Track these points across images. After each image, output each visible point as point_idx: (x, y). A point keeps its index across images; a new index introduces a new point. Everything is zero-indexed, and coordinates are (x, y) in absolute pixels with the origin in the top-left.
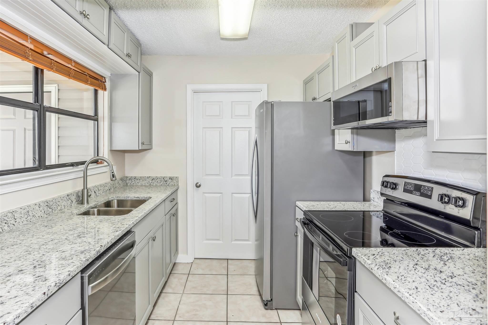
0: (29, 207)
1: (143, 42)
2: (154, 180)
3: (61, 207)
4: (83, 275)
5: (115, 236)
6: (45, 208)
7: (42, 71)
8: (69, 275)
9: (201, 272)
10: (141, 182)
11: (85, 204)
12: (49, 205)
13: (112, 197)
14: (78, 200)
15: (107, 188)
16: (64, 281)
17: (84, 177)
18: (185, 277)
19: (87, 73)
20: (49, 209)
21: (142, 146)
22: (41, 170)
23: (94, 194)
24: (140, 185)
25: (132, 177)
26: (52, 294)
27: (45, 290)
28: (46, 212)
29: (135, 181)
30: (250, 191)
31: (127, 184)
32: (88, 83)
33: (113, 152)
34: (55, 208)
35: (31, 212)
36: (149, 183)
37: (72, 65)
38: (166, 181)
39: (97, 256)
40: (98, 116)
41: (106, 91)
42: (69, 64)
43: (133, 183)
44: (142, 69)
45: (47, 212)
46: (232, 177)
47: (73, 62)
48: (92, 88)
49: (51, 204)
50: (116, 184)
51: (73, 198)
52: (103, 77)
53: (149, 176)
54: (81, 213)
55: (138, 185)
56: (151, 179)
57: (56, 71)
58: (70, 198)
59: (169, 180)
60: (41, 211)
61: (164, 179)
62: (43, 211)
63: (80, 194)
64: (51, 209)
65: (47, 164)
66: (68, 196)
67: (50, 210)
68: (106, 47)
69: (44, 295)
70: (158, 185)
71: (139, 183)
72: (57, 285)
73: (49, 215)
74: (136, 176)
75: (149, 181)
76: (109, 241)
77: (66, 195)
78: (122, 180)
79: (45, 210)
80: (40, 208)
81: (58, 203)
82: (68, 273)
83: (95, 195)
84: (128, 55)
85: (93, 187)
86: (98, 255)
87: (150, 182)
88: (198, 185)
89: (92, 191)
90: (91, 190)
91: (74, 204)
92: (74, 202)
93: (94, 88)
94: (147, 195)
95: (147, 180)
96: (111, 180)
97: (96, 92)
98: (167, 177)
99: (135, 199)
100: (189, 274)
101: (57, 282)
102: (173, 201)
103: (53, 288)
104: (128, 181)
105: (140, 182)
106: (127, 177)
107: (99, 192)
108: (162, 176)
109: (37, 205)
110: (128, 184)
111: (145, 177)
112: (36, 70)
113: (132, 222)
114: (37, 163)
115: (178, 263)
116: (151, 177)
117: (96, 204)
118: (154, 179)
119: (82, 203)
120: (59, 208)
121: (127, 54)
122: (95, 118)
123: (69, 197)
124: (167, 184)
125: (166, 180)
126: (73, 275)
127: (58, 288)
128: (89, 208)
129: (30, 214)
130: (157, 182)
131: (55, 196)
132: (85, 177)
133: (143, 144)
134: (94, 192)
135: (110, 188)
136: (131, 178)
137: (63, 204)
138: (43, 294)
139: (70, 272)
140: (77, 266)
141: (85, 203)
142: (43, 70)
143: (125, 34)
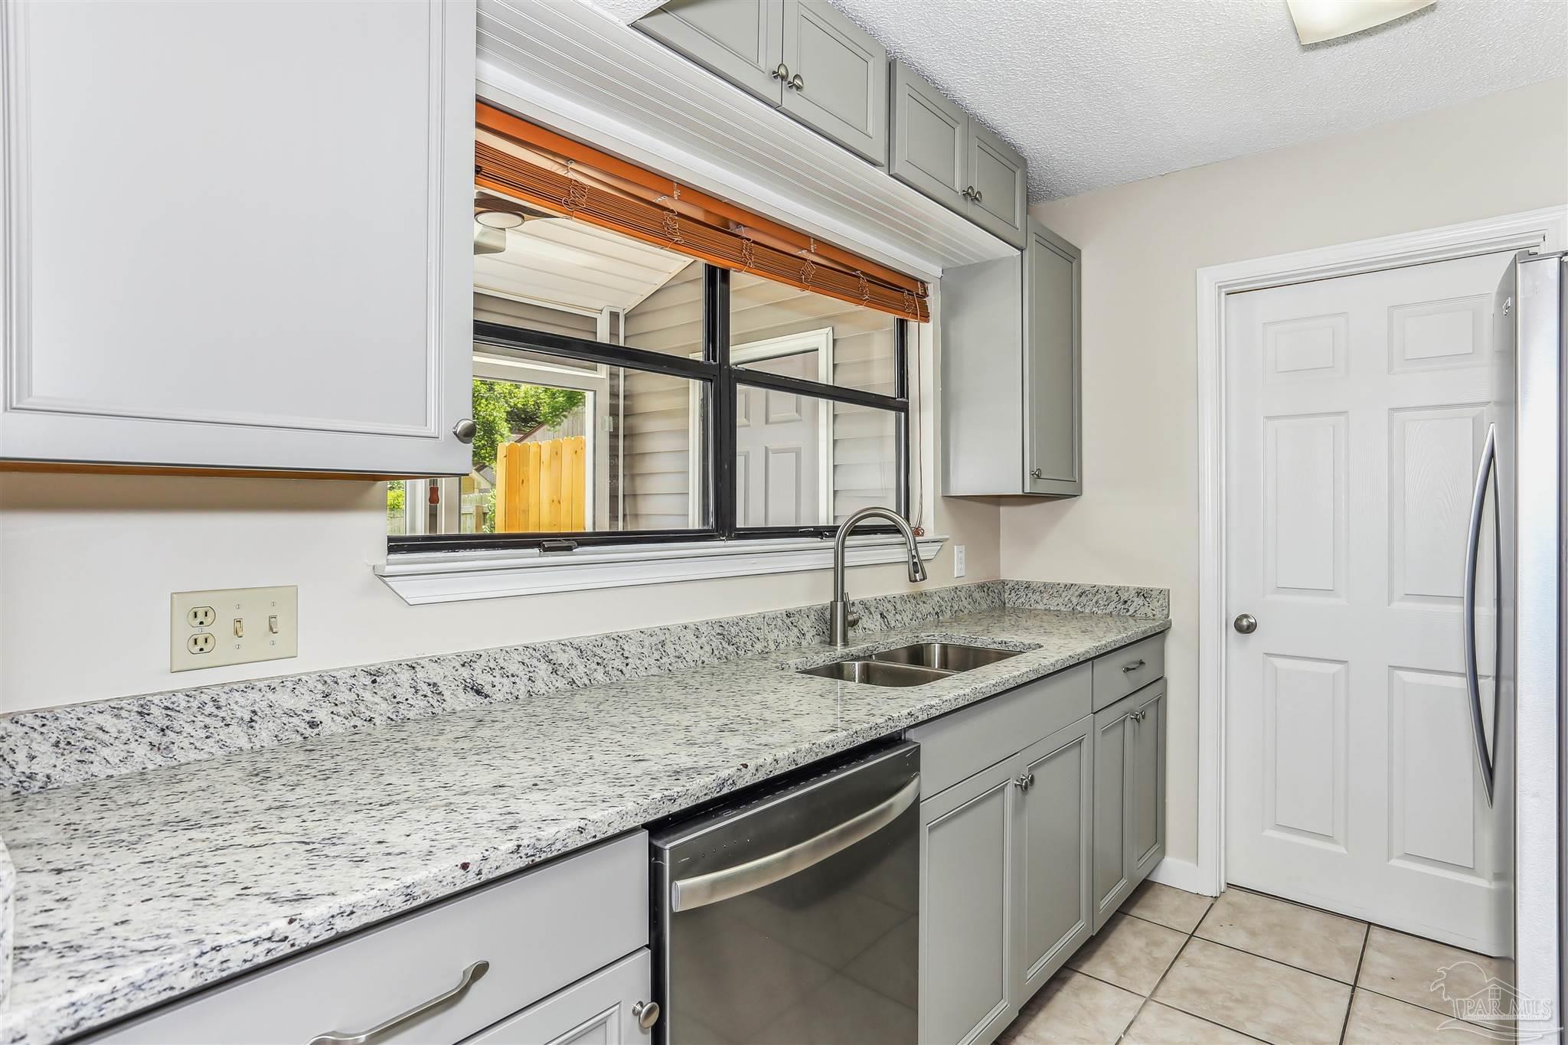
0: (666, 631)
1: (1033, 149)
2: (1087, 595)
3: (766, 645)
4: (659, 843)
5: (813, 744)
6: (714, 639)
7: (725, 274)
8: (581, 830)
9: (1240, 940)
10: (1045, 601)
11: (839, 645)
12: (726, 633)
13: (928, 634)
14: (824, 633)
15: (925, 608)
16: (558, 845)
17: (835, 569)
18: (1175, 941)
19: (862, 273)
20: (725, 645)
21: (1033, 483)
22: (721, 540)
23: (881, 620)
24: (1043, 608)
25: (1017, 583)
26: (498, 873)
27: (473, 857)
28: (716, 652)
29: (1027, 595)
30: (1460, 664)
31: (1005, 603)
32: (861, 299)
33: (954, 502)
34: (745, 643)
35: (673, 646)
36: (1070, 605)
37: (809, 251)
38: (1126, 602)
39: (719, 794)
40: (908, 398)
41: (927, 321)
42: (802, 249)
43: (1020, 601)
44: (1032, 238)
45: (722, 652)
46: (1390, 602)
47: (812, 242)
48: (890, 319)
49: (733, 630)
50: (963, 599)
51: (807, 625)
52: (916, 280)
53: (1070, 582)
54: (812, 667)
55: (1035, 609)
56: (1077, 593)
57: (757, 268)
58: (795, 624)
59: (1135, 599)
60: (701, 648)
61: (1117, 593)
62: (707, 648)
63: (828, 615)
64: (733, 647)
65: (737, 527)
66: (790, 617)
67: (731, 648)
68: (880, 173)
69: (462, 872)
70: (1099, 612)
71: (1041, 603)
72: (523, 851)
73: (725, 660)
74: (1028, 580)
75: (1069, 596)
76: (782, 757)
77: (781, 614)
78: (985, 590)
79: (713, 647)
80: (697, 637)
81: (756, 633)
82: (576, 824)
83: (883, 625)
84: (971, 196)
85: (876, 599)
86: (722, 793)
87: (1075, 600)
88: (1245, 623)
89: (873, 612)
90: (867, 608)
91: (811, 639)
92: (809, 636)
93: (897, 316)
94: (1034, 639)
95: (1064, 594)
96: (911, 581)
97: (902, 325)
98: (1128, 587)
99: (995, 646)
100: (1192, 935)
101: (525, 842)
102: (1134, 669)
103: (504, 857)
104: (1006, 595)
105: (1041, 601)
106: (1004, 583)
107: (898, 617)
108: (1111, 585)
109: (688, 630)
110: (1007, 605)
111: (1059, 584)
112: (711, 271)
113: (905, 712)
114: (712, 520)
115: (1164, 887)
116: (1076, 585)
117: (871, 648)
118: (1084, 592)
119: (830, 642)
120: (759, 646)
121: (964, 191)
122: (898, 404)
123: (791, 619)
124: (1128, 614)
125: (1124, 597)
126: (600, 836)
127: (526, 861)
128: (842, 657)
129: (669, 648)
130: (1097, 602)
131: (750, 611)
132: (839, 570)
133: (1037, 476)
134: (881, 614)
135: (937, 609)
136: (1017, 587)
137: (771, 637)
138: (457, 866)
139: (586, 822)
140: (621, 808)
141: (836, 643)
142: (729, 271)
143: (958, 130)
